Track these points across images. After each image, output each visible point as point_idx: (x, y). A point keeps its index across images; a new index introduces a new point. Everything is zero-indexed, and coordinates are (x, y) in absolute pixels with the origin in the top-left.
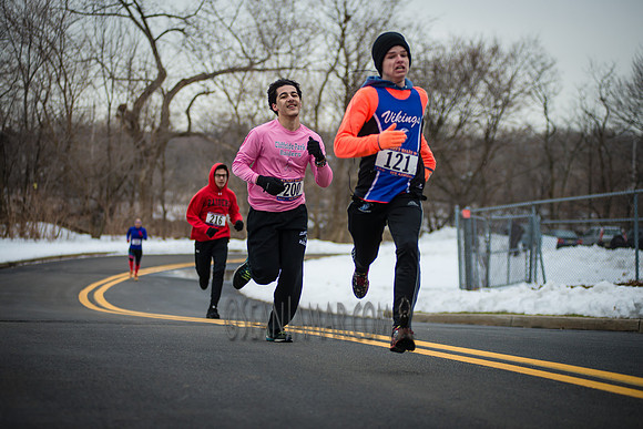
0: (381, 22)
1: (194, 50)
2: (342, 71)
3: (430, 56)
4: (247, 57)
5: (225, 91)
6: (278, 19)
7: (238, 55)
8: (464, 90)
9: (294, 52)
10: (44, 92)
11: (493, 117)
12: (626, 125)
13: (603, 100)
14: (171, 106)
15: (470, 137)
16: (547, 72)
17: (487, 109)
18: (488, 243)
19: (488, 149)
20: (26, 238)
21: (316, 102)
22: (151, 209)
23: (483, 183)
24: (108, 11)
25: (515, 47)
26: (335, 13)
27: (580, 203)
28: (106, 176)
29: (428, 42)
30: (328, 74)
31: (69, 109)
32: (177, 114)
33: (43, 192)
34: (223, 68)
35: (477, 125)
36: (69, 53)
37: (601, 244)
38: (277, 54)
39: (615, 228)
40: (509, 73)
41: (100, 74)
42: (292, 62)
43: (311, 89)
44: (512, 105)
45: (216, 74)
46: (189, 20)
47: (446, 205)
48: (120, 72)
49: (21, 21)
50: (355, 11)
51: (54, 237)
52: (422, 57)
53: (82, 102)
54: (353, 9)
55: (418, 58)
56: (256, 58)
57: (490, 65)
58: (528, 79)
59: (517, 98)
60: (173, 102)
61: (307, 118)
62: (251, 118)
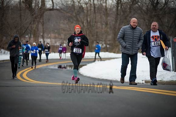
61: (102, 2)
62: (79, 2)
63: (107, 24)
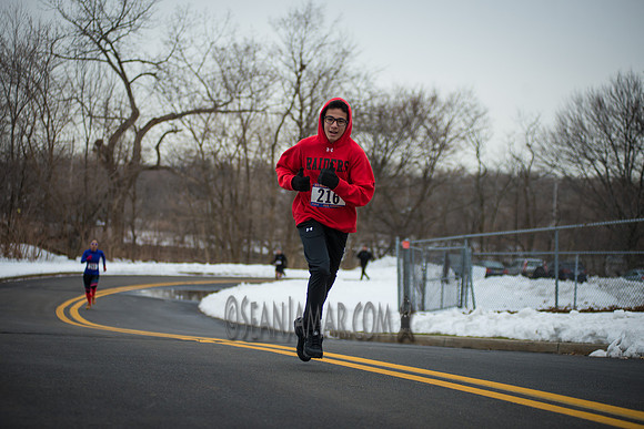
0: (333, 71)
1: (164, 93)
2: (297, 114)
3: (376, 103)
4: (212, 100)
5: (191, 130)
6: (241, 66)
7: (203, 98)
8: (406, 134)
9: (254, 96)
10: (29, 127)
11: (431, 159)
12: (549, 169)
13: (529, 145)
14: (142, 142)
15: (410, 176)
16: (479, 120)
17: (426, 151)
18: (424, 271)
19: (426, 187)
20: (10, 257)
21: (273, 142)
22: (123, 234)
23: (421, 217)
24: (88, 56)
25: (452, 96)
26: (292, 62)
27: (507, 237)
28: (83, 204)
29: (374, 90)
30: (284, 116)
31: (51, 143)
32: (148, 150)
33: (26, 216)
34: (190, 109)
35: (416, 166)
36: (52, 93)
37: (525, 274)
38: (239, 98)
39: (538, 260)
40: (446, 120)
41: (80, 112)
42: (252, 105)
43: (269, 129)
44: (447, 149)
45: (183, 114)
46: (161, 66)
47: (387, 236)
48: (97, 111)
49: (10, 63)
50: (309, 61)
51: (34, 258)
52: (369, 103)
53: (63, 137)
54: (309, 58)
55: (365, 104)
56: (220, 101)
57: (429, 112)
58: (462, 125)
59: (453, 142)
60: (144, 138)
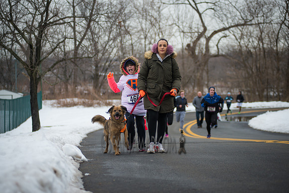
1: (219, 17)
2: (287, 23)
4: (243, 19)
5: (234, 35)
7: (239, 19)
9: (264, 16)
21: (276, 38)
30: (281, 25)
34: (233, 25)
38: (257, 17)
41: (178, 30)
42: (264, 20)
45: (230, 27)
46: (216, 4)
56: (247, 19)
60: (210, 41)
61: (272, 45)
62: (246, 47)
63: (278, 70)
